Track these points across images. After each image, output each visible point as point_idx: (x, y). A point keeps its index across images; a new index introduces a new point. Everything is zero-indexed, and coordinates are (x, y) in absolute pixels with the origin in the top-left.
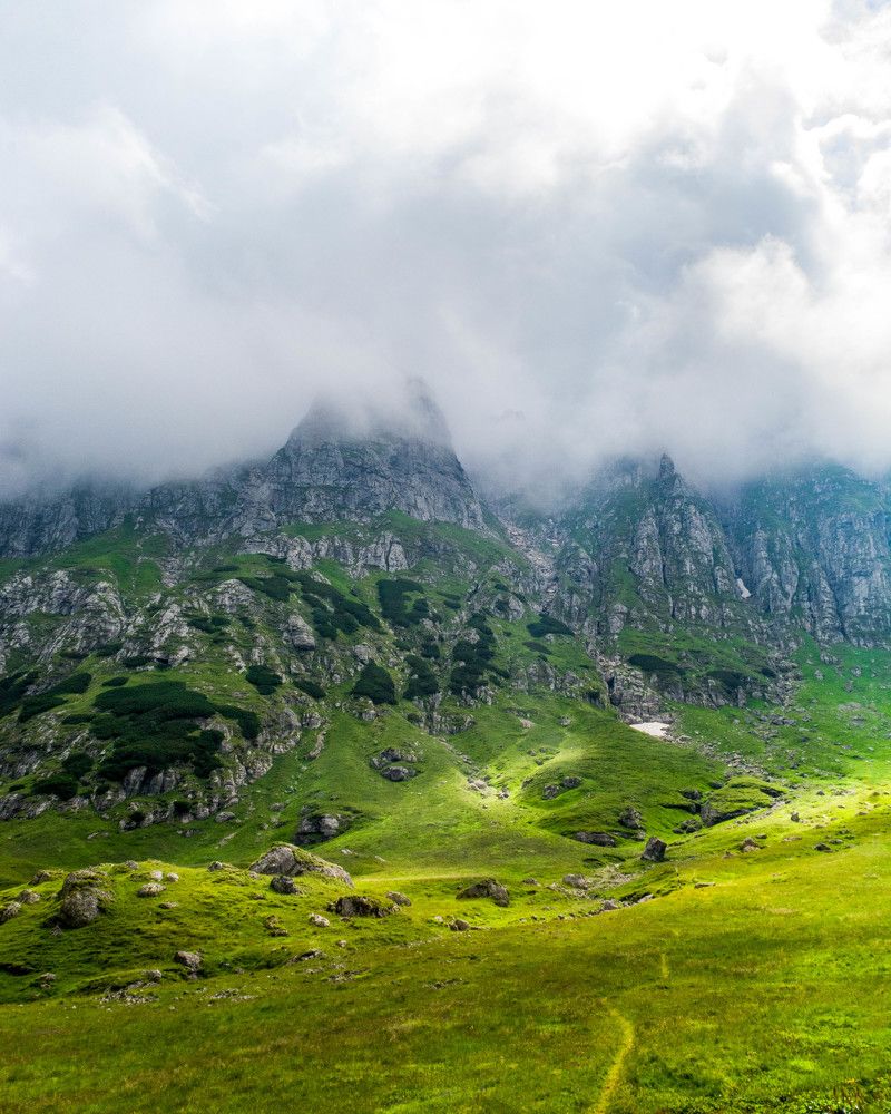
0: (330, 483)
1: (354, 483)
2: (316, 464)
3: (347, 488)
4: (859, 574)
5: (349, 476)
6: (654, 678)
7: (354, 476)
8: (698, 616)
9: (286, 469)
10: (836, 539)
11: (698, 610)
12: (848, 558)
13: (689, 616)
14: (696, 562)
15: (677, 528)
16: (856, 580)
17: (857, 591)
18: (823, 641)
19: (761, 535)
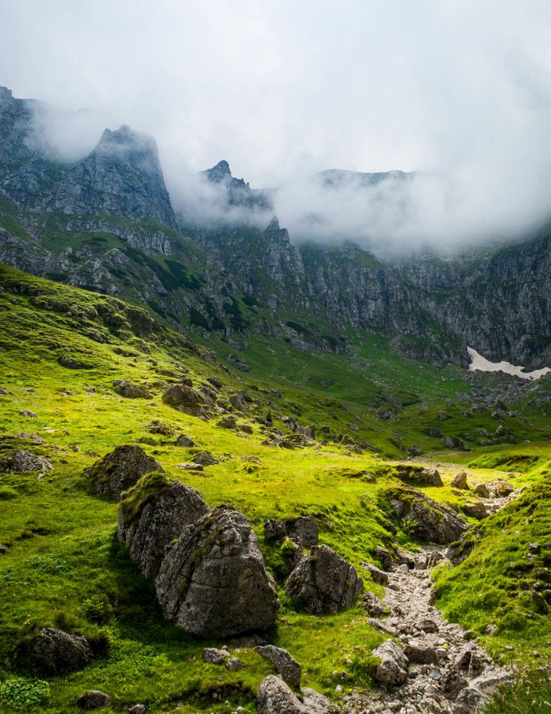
0: (115, 192)
1: (129, 196)
2: (106, 179)
3: (125, 198)
4: (372, 299)
5: (126, 191)
6: (302, 335)
7: (129, 192)
8: (305, 305)
9: (87, 177)
10: (359, 279)
11: (305, 303)
12: (366, 290)
13: (300, 305)
14: (300, 278)
15: (288, 258)
16: (370, 301)
17: (370, 307)
18: (354, 327)
19: (321, 269)
